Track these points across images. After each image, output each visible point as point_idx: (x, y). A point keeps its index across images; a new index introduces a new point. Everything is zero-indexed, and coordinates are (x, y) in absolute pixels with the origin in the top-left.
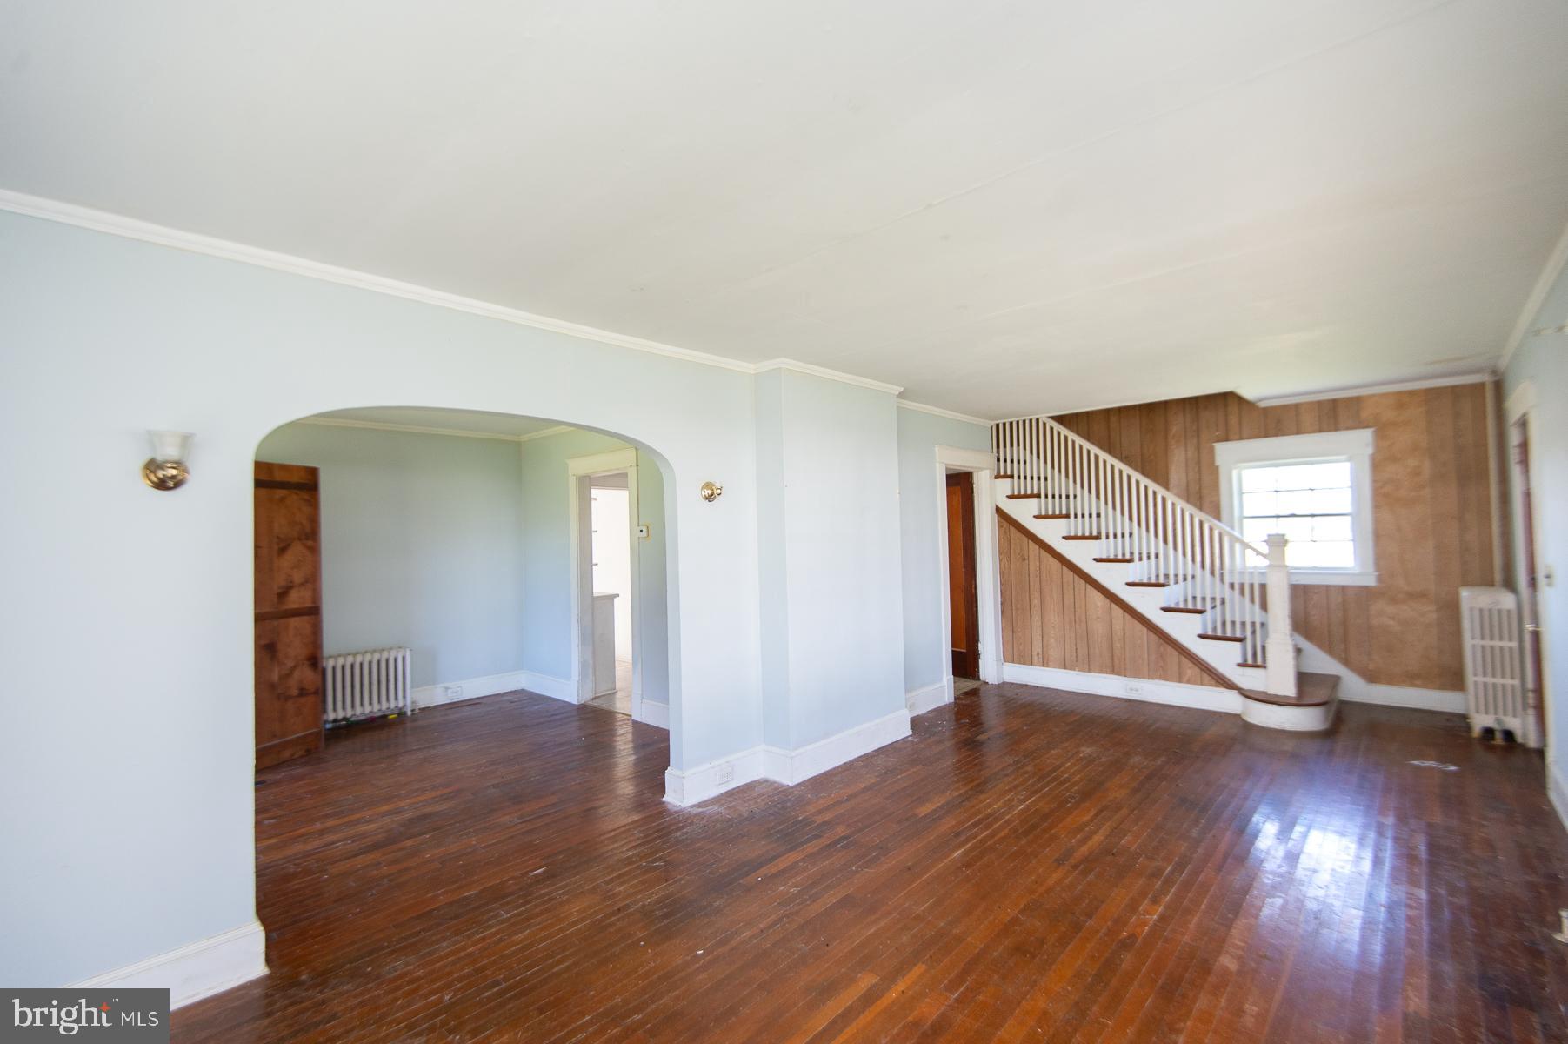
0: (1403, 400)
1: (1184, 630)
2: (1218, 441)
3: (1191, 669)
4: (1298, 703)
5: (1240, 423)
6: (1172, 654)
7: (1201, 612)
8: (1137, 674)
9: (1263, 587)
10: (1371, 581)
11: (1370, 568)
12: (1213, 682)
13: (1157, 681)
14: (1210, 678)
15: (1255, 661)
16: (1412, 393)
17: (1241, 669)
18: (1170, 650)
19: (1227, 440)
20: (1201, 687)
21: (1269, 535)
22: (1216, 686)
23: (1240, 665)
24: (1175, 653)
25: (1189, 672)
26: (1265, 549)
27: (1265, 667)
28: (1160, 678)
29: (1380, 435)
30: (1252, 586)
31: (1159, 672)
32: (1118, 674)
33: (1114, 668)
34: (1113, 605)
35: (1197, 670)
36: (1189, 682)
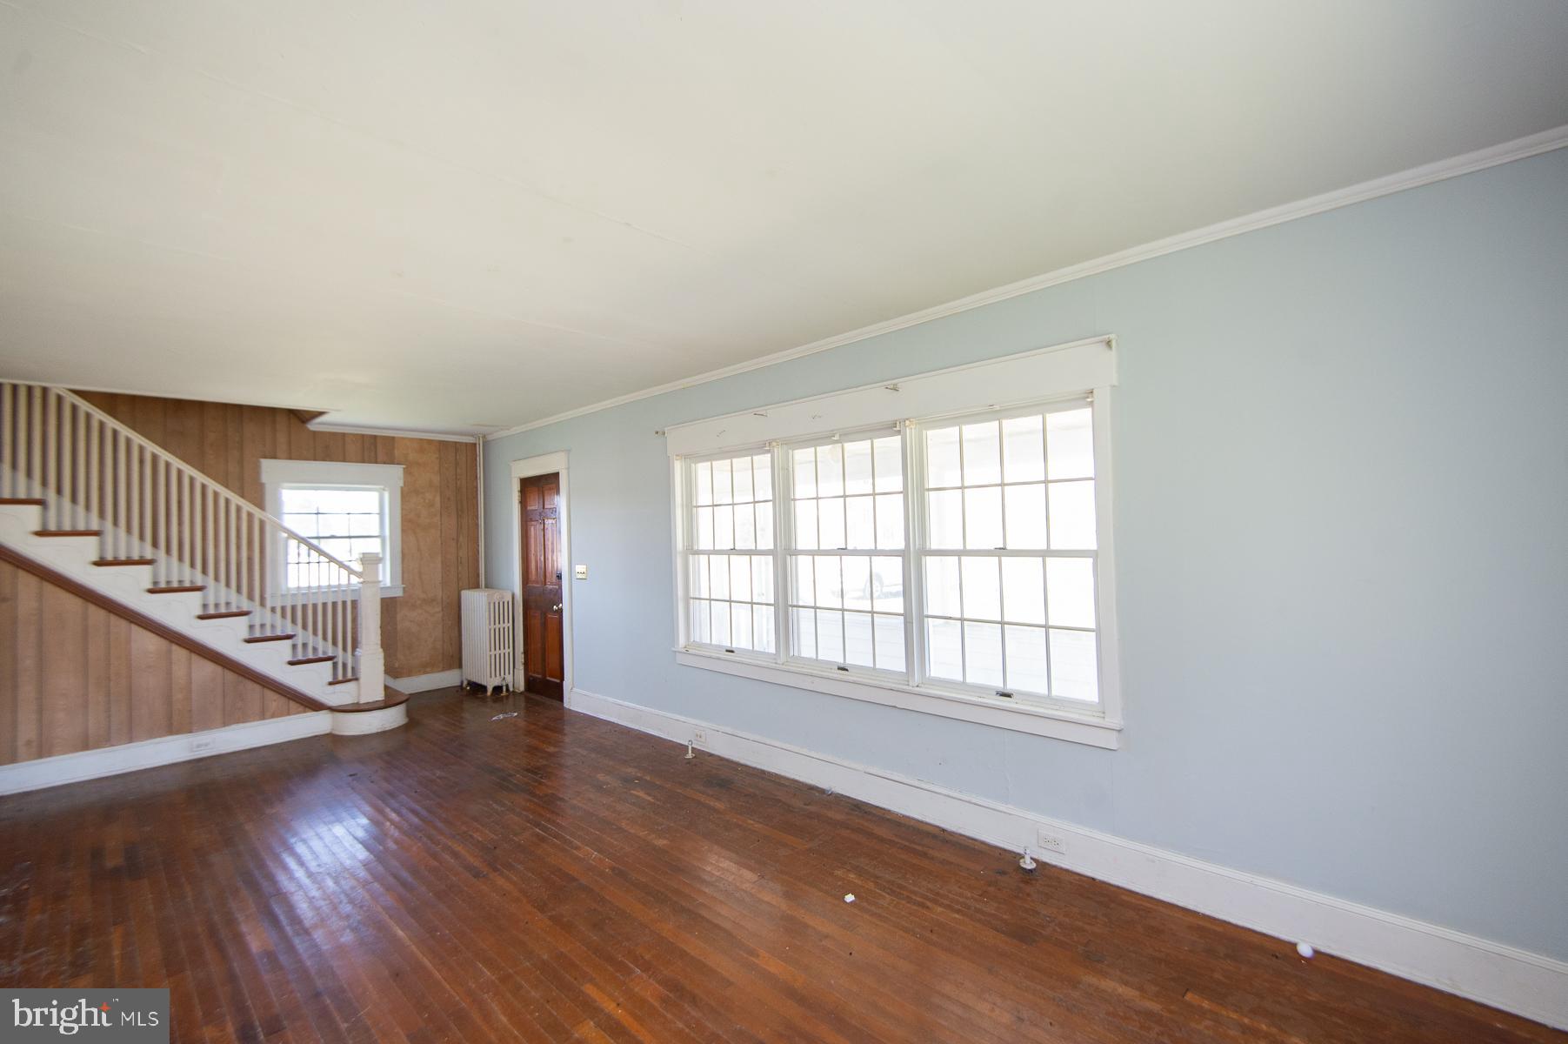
0: (424, 445)
1: (270, 660)
2: (265, 457)
3: (273, 700)
4: (386, 705)
5: (289, 443)
6: (253, 689)
7: (289, 637)
8: (206, 724)
9: (354, 603)
10: (399, 593)
11: (399, 582)
12: (301, 708)
13: (234, 726)
14: (298, 705)
15: (345, 676)
16: (430, 442)
17: (332, 687)
18: (250, 685)
19: (274, 457)
20: (288, 717)
21: (363, 554)
22: (305, 712)
23: (330, 684)
24: (257, 688)
25: (274, 704)
26: (357, 567)
27: (357, 679)
28: (238, 721)
29: (407, 472)
30: (344, 603)
31: (232, 716)
32: (178, 732)
33: (173, 725)
34: (175, 647)
35: (283, 700)
36: (273, 716)
